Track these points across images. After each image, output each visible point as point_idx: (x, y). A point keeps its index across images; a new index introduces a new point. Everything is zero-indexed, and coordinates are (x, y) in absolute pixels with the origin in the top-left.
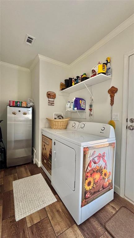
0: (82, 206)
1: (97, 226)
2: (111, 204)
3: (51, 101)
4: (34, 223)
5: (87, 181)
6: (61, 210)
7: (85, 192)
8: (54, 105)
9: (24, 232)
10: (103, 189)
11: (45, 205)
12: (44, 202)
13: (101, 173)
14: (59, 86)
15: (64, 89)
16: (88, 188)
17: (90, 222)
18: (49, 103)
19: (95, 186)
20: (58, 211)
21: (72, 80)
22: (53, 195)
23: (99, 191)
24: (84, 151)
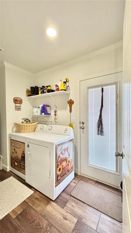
0: (56, 186)
1: (66, 196)
2: (73, 181)
3: (18, 106)
4: (18, 214)
5: (58, 168)
6: (39, 197)
7: (57, 176)
8: (20, 110)
9: (11, 223)
10: (68, 172)
11: (25, 199)
12: (23, 197)
13: (67, 161)
14: (25, 92)
15: (31, 96)
16: (59, 173)
17: (61, 196)
18: (16, 108)
19: (63, 171)
20: (36, 199)
21: (38, 89)
22: (29, 189)
23: (66, 174)
24: (56, 148)
